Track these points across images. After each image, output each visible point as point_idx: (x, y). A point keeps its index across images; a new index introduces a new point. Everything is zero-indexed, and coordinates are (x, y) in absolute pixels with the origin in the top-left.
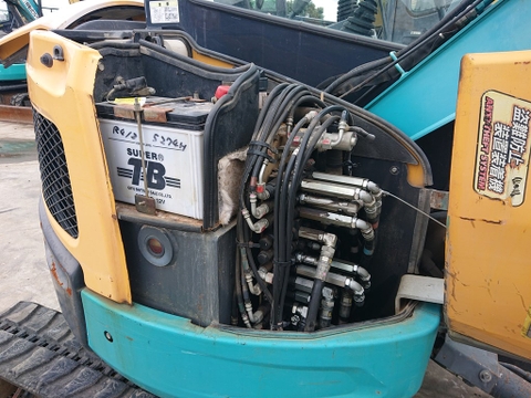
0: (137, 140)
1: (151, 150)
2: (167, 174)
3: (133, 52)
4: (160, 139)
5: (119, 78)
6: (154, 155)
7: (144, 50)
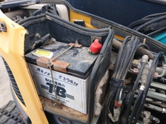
0: (50, 76)
1: (58, 82)
2: (67, 93)
3: (42, 19)
4: (62, 78)
5: (37, 35)
6: (60, 84)
7: (48, 17)
